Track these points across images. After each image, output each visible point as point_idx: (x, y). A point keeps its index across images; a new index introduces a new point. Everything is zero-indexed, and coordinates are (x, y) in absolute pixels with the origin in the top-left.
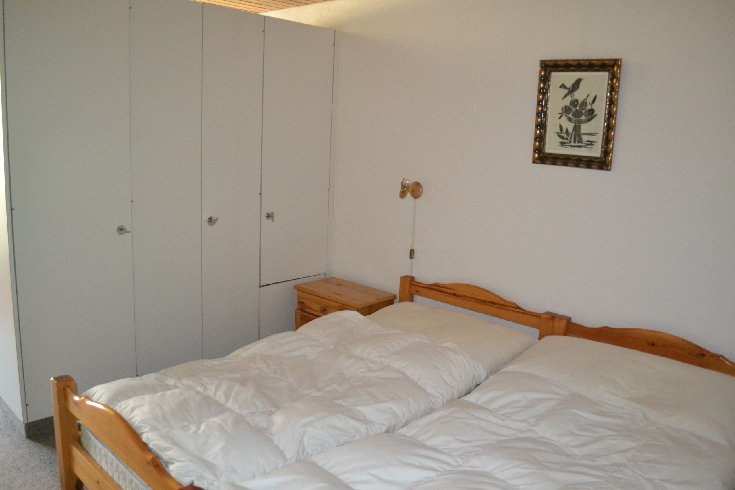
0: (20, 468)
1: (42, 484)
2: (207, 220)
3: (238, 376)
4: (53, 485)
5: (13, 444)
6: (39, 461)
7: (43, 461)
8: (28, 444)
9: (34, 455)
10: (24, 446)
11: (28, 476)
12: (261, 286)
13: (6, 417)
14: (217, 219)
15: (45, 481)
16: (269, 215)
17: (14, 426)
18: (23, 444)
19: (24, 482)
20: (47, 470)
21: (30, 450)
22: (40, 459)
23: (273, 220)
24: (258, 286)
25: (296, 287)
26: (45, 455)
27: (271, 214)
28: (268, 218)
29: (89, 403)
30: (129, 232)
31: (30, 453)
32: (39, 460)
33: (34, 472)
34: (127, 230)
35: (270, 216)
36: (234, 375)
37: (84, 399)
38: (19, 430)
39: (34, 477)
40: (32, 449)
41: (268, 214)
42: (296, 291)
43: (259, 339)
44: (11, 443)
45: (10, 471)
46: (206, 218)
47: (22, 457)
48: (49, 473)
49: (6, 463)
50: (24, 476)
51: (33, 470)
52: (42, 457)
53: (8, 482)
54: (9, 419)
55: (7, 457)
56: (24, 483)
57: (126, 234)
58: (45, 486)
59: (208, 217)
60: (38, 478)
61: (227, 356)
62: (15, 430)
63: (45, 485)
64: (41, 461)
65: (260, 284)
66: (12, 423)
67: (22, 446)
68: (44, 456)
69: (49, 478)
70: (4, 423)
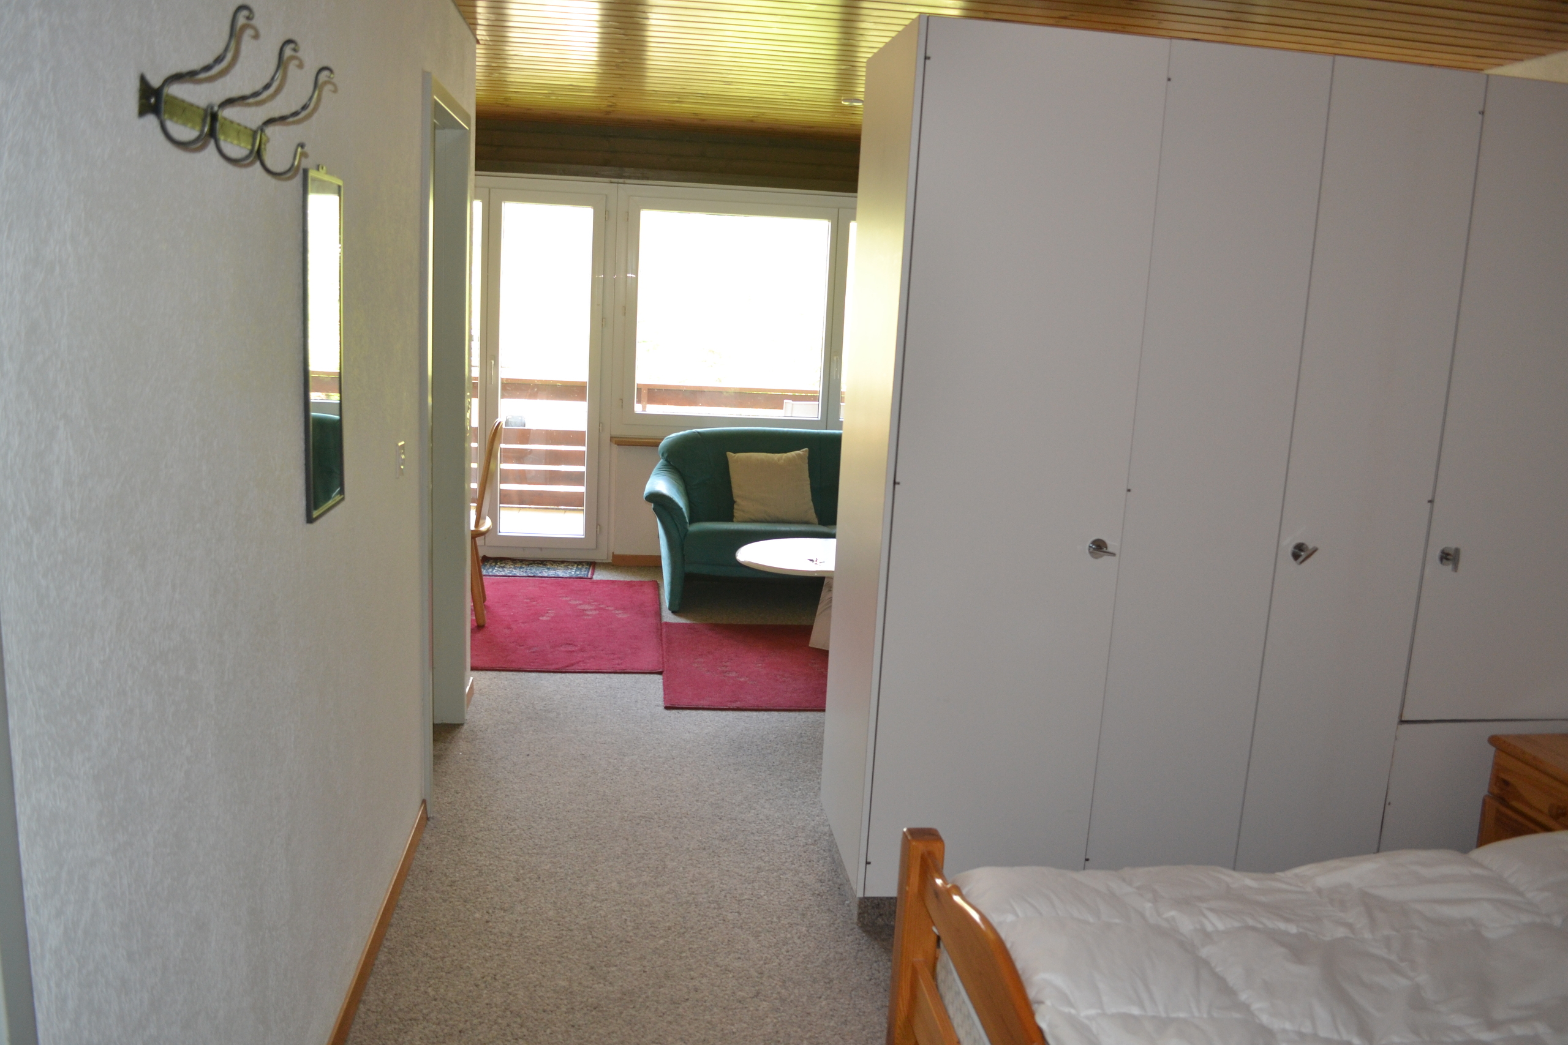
0: (831, 981)
1: (860, 1027)
2: (1290, 549)
3: (1293, 929)
4: (879, 1035)
5: (832, 929)
6: (867, 978)
7: (873, 981)
8: (856, 939)
9: (862, 963)
10: (851, 938)
11: (842, 1001)
12: (1402, 722)
13: (833, 873)
14: (1315, 550)
15: (867, 1022)
16: (1448, 554)
17: (842, 895)
18: (848, 936)
19: (831, 1010)
20: (876, 1002)
21: (858, 951)
22: (870, 973)
23: (1455, 569)
24: (1397, 720)
25: (1494, 740)
26: (880, 969)
27: (1452, 552)
28: (1444, 561)
29: (957, 899)
30: (1113, 554)
31: (856, 957)
32: (868, 976)
33: (853, 996)
34: (1110, 549)
35: (1449, 557)
36: (1282, 925)
37: (950, 888)
38: (849, 906)
39: (850, 1007)
40: (862, 950)
41: (1446, 552)
42: (1493, 749)
43: (1378, 851)
44: (830, 926)
45: (815, 981)
46: (1288, 545)
47: (841, 960)
48: (878, 1009)
49: (812, 963)
50: (835, 999)
51: (853, 993)
52: (874, 972)
53: (804, 999)
54: (838, 877)
55: (817, 952)
56: (831, 1013)
57: (1106, 559)
58: (864, 1033)
59: (1294, 543)
60: (857, 1011)
61: (1280, 874)
62: (843, 903)
63: (864, 1030)
64: (870, 980)
65: (1401, 716)
66: (841, 887)
67: (847, 937)
68: (879, 972)
69: (876, 1020)
70: (829, 883)
